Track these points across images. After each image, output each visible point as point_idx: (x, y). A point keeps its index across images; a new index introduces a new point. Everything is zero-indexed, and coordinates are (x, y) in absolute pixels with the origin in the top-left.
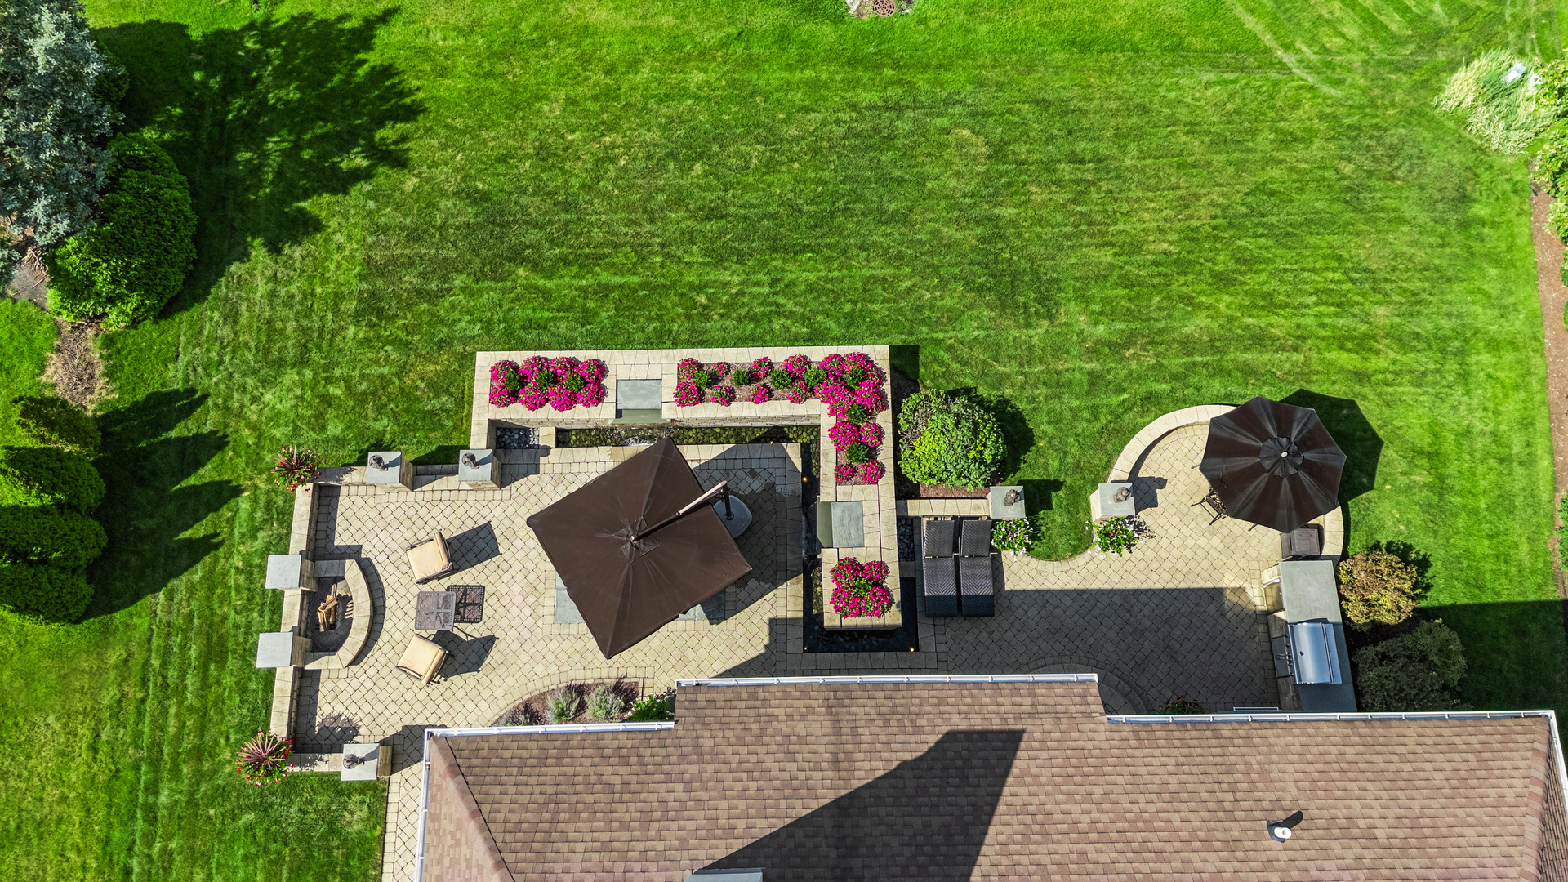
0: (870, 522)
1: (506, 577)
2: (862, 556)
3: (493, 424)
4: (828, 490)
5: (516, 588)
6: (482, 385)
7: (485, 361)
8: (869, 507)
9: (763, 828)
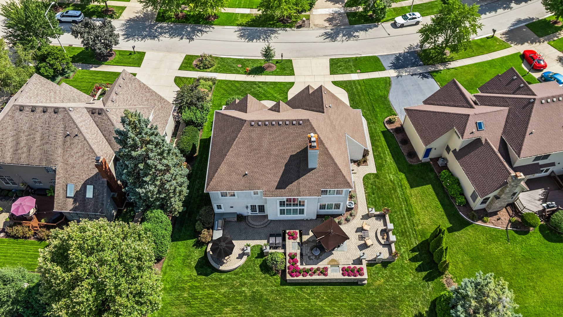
0: (291, 246)
1: (355, 242)
2: (292, 240)
3: (362, 264)
4: (298, 252)
5: (353, 240)
6: (365, 271)
7: (366, 276)
8: (291, 249)
9: (309, 174)
